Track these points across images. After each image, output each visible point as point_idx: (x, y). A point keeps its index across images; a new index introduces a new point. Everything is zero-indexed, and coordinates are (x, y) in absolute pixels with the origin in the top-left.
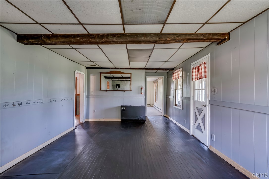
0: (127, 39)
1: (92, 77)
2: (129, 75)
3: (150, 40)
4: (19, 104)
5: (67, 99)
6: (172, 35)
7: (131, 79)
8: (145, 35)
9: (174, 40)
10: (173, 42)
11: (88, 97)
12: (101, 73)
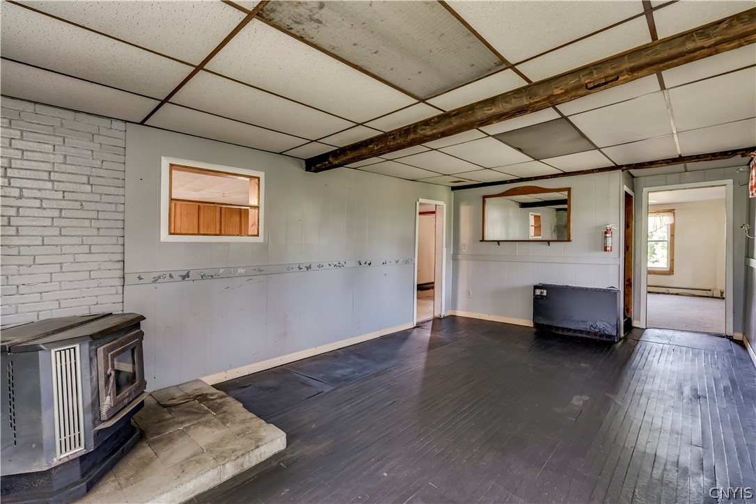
0: (451, 123)
1: (465, 210)
2: (563, 195)
3: (505, 111)
4: (306, 267)
5: (397, 262)
6: (568, 76)
7: (569, 206)
8: (492, 101)
9: (577, 88)
10: (580, 92)
11: (455, 258)
12: (485, 197)
